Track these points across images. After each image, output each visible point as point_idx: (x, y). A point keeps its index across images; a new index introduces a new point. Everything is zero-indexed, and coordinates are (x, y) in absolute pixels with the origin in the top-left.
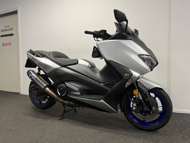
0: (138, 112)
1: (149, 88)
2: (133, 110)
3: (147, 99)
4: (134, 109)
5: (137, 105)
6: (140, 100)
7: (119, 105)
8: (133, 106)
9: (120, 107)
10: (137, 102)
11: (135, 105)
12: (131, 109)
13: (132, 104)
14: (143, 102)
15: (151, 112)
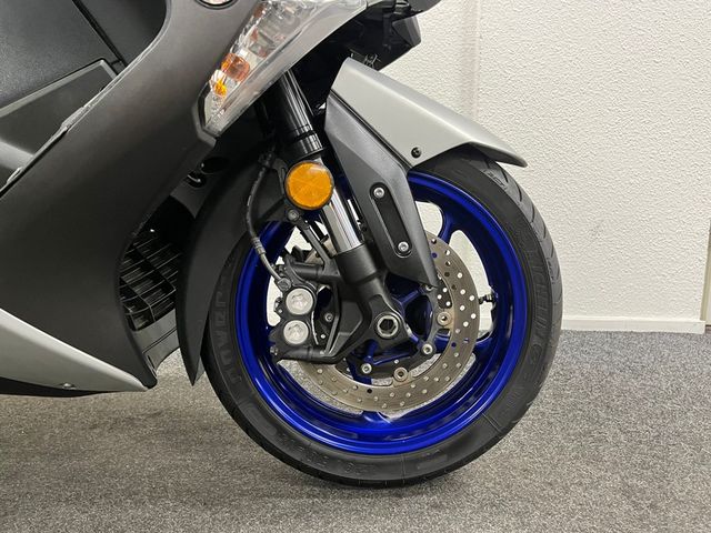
0: (325, 362)
1: (415, 153)
2: (288, 351)
3: (403, 246)
4: (296, 334)
5: (321, 303)
6: (343, 260)
7: (169, 321)
8: (286, 316)
9: (174, 338)
10: (321, 273)
11: (302, 301)
12: (272, 337)
13: (281, 303)
14: (371, 269)
15: (428, 347)
